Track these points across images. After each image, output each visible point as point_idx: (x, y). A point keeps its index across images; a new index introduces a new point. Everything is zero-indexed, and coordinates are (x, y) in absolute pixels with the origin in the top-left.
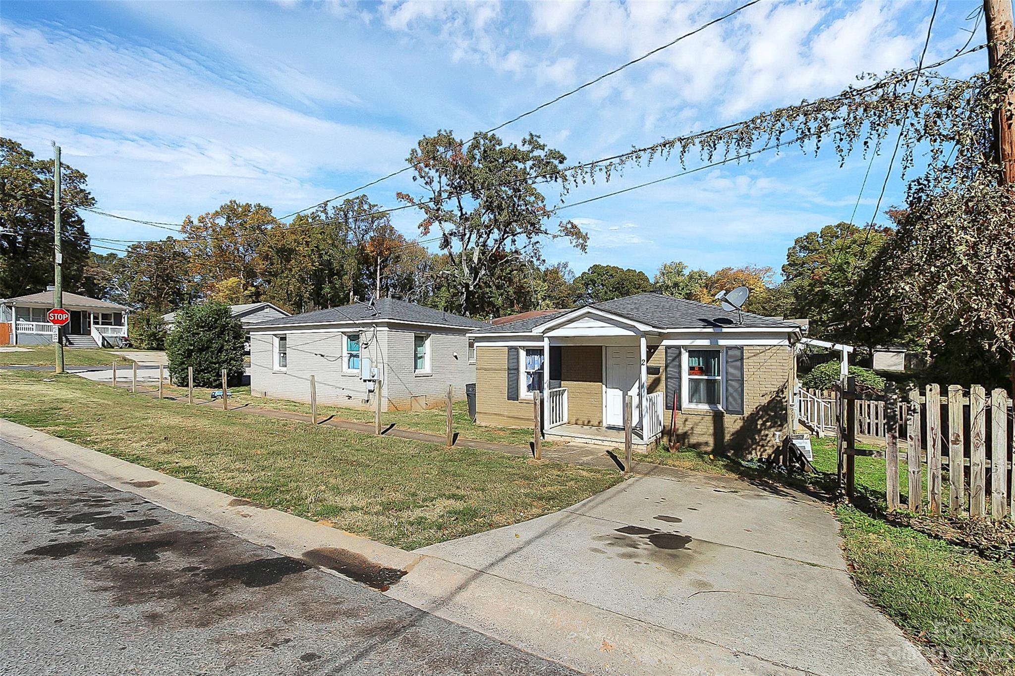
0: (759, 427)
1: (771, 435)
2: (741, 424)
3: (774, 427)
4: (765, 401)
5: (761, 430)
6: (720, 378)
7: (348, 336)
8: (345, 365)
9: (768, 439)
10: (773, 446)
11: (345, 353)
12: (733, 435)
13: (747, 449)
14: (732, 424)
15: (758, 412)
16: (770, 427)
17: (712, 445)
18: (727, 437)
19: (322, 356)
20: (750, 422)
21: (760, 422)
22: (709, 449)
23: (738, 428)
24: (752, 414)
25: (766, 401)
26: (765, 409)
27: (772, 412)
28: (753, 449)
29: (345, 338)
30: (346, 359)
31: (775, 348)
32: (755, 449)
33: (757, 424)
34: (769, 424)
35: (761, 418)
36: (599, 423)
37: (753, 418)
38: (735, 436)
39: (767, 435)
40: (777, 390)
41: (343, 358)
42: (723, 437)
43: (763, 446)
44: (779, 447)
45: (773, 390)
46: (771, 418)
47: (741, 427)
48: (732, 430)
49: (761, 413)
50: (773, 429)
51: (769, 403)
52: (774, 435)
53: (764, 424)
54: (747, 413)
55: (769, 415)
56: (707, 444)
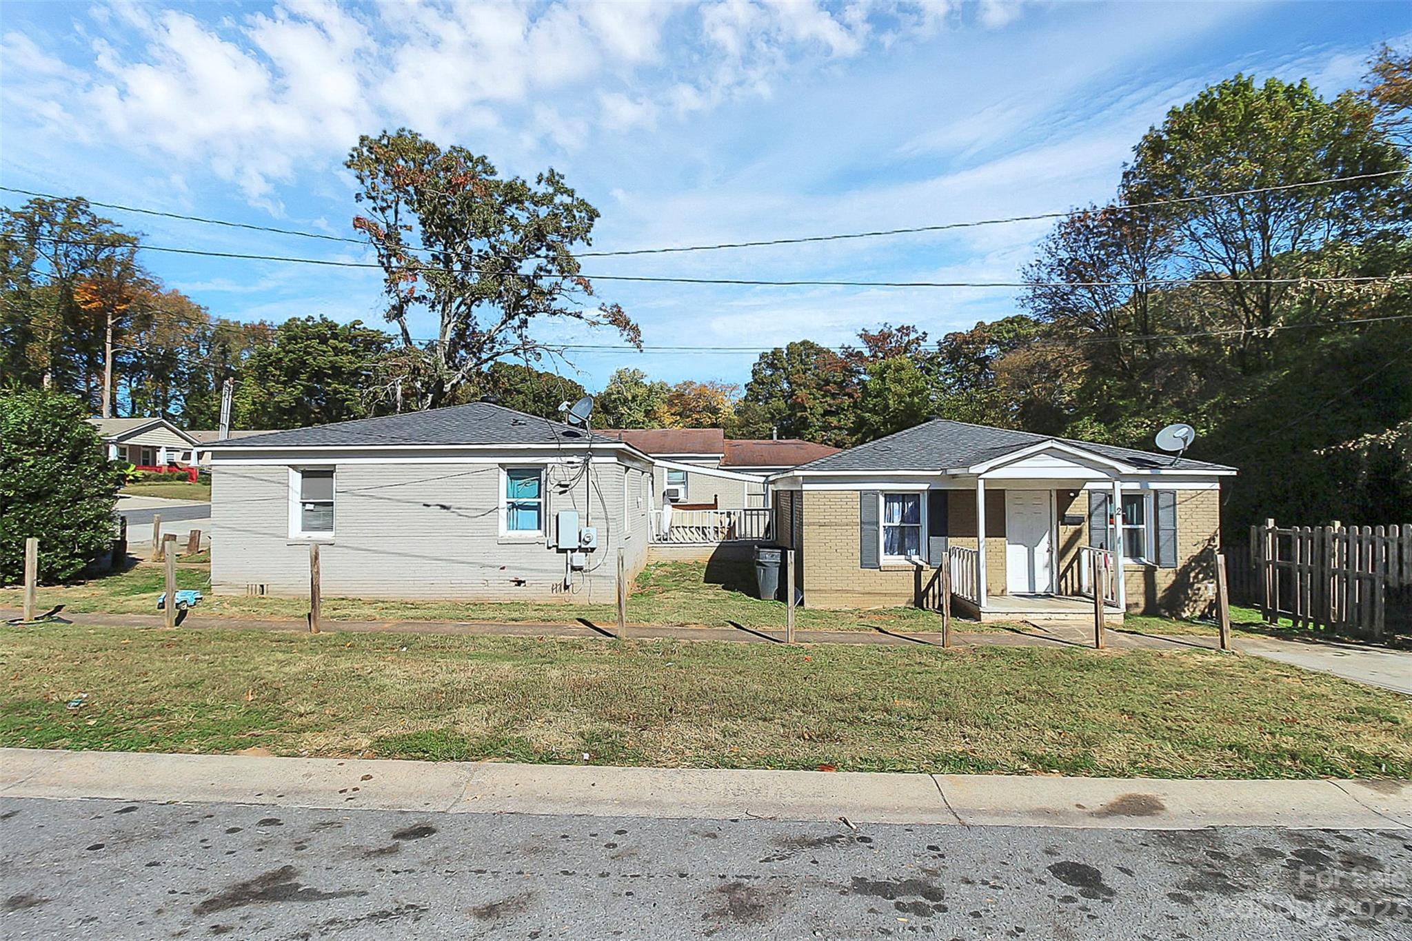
0: (1191, 580)
1: (1203, 588)
2: (1174, 578)
3: (1206, 579)
4: (1197, 551)
5: (1193, 584)
6: (1144, 526)
7: (508, 470)
8: (503, 523)
9: (1201, 592)
10: (1205, 600)
11: (503, 502)
12: (1164, 591)
13: (1179, 606)
14: (1164, 579)
15: (1190, 563)
16: (1203, 579)
17: (1143, 606)
18: (1159, 594)
19: (443, 507)
20: (1183, 575)
21: (1192, 575)
22: (1140, 610)
23: (1171, 582)
24: (1184, 566)
25: (1199, 551)
26: (1197, 559)
27: (1204, 562)
28: (1186, 606)
29: (503, 475)
30: (503, 513)
31: (1206, 492)
32: (1188, 605)
33: (1189, 577)
34: (1201, 576)
35: (1193, 570)
36: (1003, 591)
37: (1185, 571)
38: (1167, 592)
39: (1199, 589)
40: (1208, 537)
41: (500, 511)
42: (1155, 594)
43: (1195, 601)
44: (1212, 600)
45: (1206, 538)
46: (1203, 570)
47: (1174, 582)
48: (1165, 586)
49: (1193, 564)
50: (1205, 582)
51: (1202, 552)
52: (1206, 588)
53: (1195, 577)
54: (1180, 564)
55: (1202, 566)
56: (1137, 604)
